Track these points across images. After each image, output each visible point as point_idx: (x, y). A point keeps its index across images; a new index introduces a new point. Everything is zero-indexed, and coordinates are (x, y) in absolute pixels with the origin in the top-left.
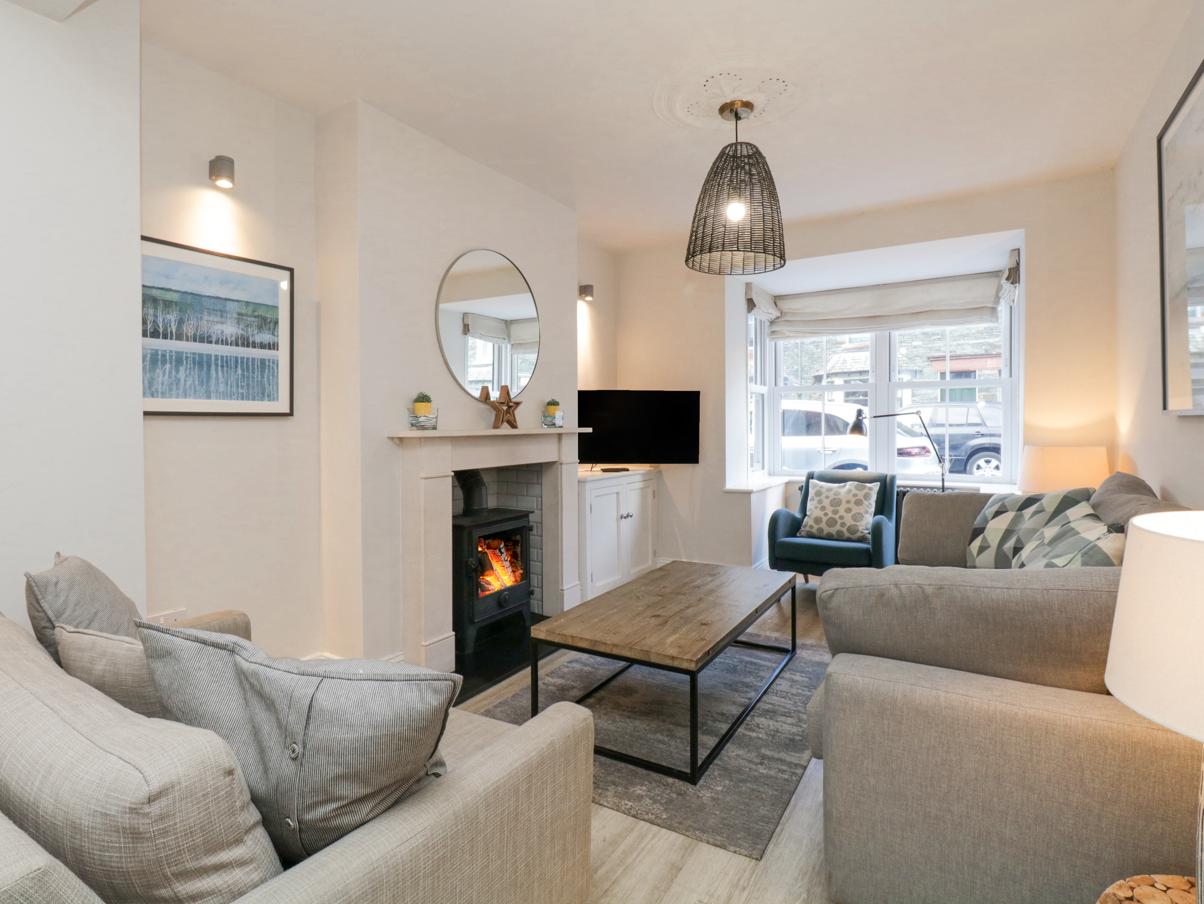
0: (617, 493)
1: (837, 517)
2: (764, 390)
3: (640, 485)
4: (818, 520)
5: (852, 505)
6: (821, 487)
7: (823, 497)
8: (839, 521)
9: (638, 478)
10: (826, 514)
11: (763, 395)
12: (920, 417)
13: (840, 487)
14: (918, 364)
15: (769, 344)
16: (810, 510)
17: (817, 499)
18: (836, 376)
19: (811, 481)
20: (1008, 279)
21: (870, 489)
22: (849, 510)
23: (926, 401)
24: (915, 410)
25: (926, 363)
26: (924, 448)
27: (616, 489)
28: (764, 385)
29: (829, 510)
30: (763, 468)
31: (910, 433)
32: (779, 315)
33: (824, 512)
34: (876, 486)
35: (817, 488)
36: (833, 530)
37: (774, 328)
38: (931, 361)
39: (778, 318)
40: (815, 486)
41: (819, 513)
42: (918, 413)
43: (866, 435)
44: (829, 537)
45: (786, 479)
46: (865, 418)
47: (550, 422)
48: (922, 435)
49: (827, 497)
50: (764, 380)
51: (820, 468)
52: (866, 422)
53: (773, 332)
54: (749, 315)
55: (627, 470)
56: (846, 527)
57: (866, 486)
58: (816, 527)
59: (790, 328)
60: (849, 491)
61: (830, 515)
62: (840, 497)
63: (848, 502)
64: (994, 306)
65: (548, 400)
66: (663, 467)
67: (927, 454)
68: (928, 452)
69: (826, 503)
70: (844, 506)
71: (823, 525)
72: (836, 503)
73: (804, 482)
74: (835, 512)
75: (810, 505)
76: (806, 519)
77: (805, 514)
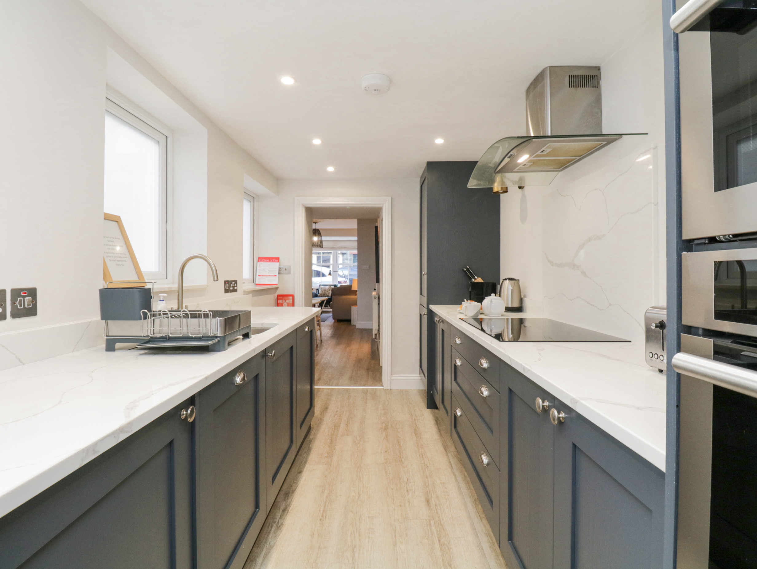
1: (325, 293)
4: (321, 294)
7: (322, 289)
13: (326, 287)
22: (327, 292)
24: (342, 270)
26: (345, 281)
29: (324, 292)
31: (341, 277)
34: (333, 287)
36: (324, 296)
40: (321, 287)
51: (321, 284)
57: (331, 287)
60: (328, 288)
61: (324, 293)
63: (327, 290)
69: (323, 290)
70: (327, 291)
71: (322, 295)
72: (325, 290)
73: (318, 287)
74: (325, 292)
75: (320, 291)
76: (319, 294)
77: (318, 293)
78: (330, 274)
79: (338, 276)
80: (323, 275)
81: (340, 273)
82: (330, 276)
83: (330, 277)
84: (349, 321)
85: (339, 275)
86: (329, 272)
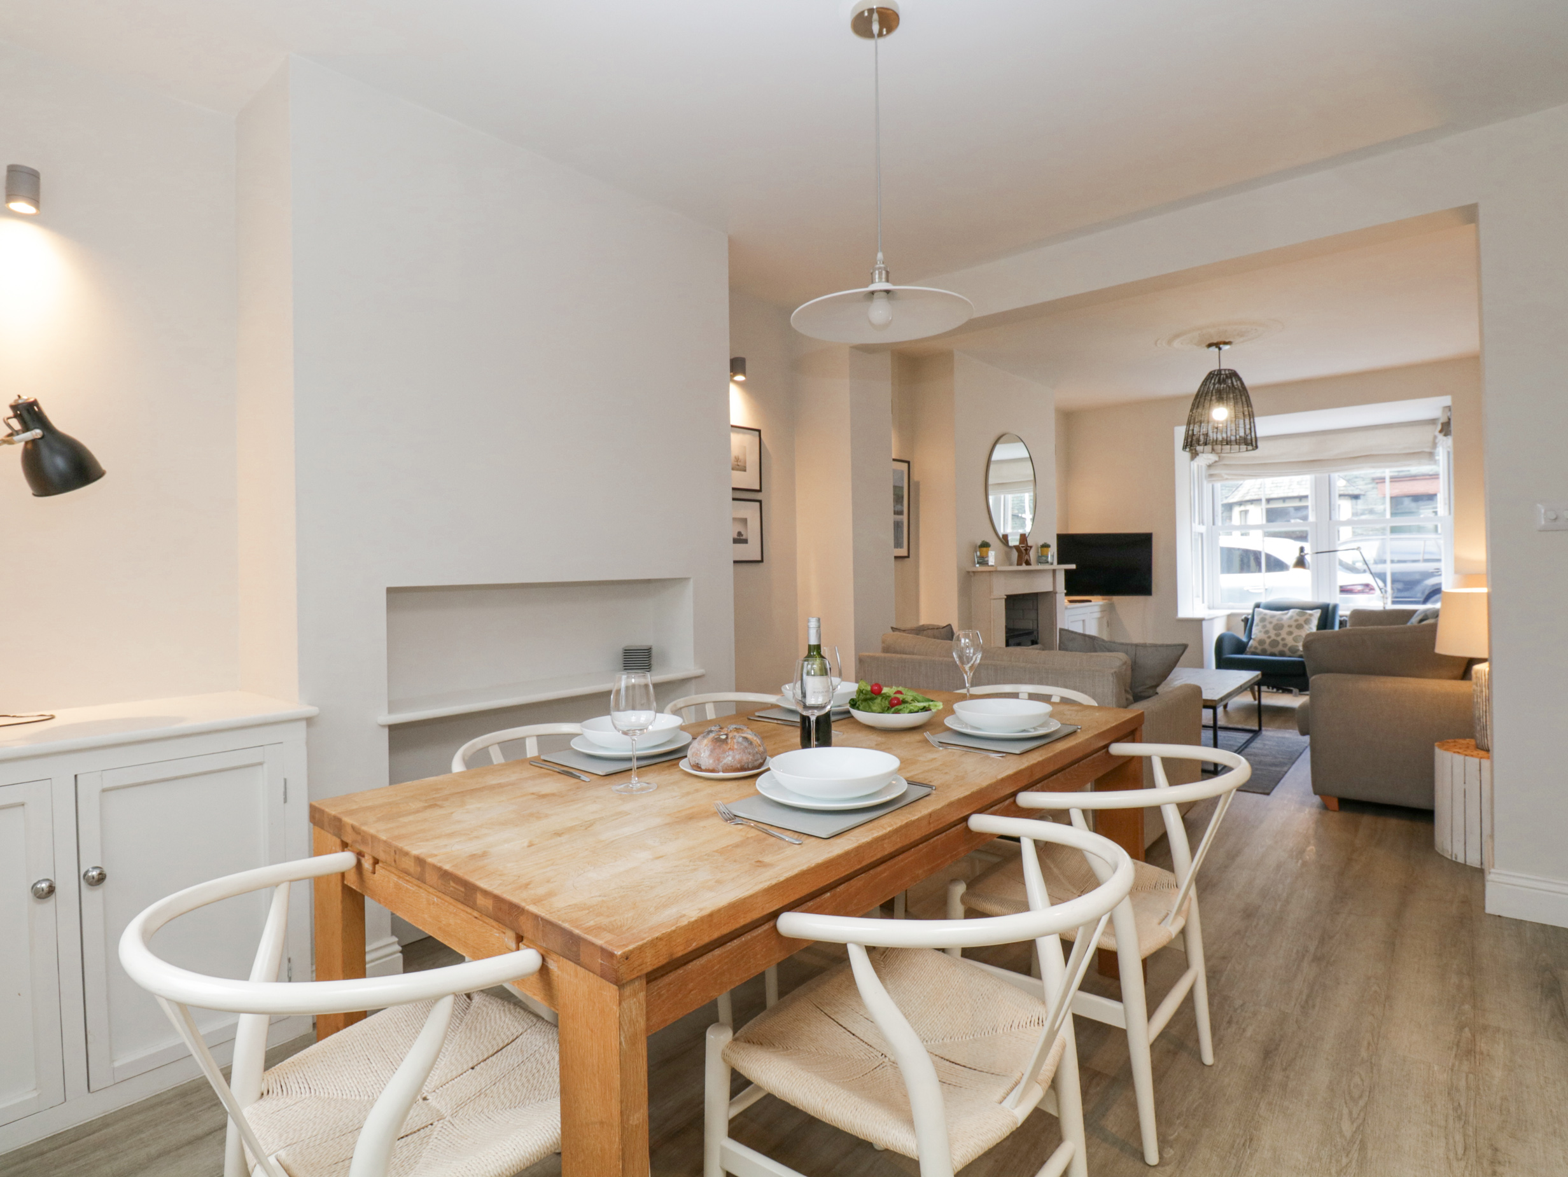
0: (1084, 621)
1: (1279, 639)
2: (1202, 529)
3: (1098, 615)
4: (1261, 642)
5: (1293, 629)
6: (1265, 614)
7: (1267, 623)
8: (1281, 642)
9: (1097, 609)
10: (1269, 637)
11: (1202, 534)
12: (1361, 553)
13: (1283, 614)
14: (1359, 487)
15: (1207, 486)
16: (1255, 634)
17: (1261, 624)
18: (1252, 504)
19: (1257, 609)
20: (1441, 431)
21: (1311, 615)
22: (1290, 633)
23: (1371, 533)
24: (1355, 545)
25: (1371, 486)
26: (1367, 585)
27: (1083, 617)
28: (1203, 524)
29: (1272, 634)
30: (1203, 602)
31: (1351, 569)
32: (1217, 459)
33: (1267, 636)
34: (1317, 614)
35: (1262, 616)
36: (1276, 650)
37: (1212, 472)
38: (1377, 483)
39: (1216, 462)
40: (1260, 613)
41: (1262, 636)
42: (1358, 549)
43: (1309, 568)
44: (1274, 655)
45: (1229, 612)
46: (1307, 554)
47: (1045, 560)
48: (1365, 571)
49: (1271, 623)
50: (1203, 520)
51: (1263, 600)
52: (1308, 558)
53: (1211, 476)
54: (1192, 462)
55: (1090, 601)
56: (1288, 648)
57: (1306, 613)
58: (1260, 648)
59: (1228, 472)
60: (1291, 617)
61: (1273, 637)
62: (1283, 622)
63: (1290, 626)
64: (1432, 451)
65: (1041, 543)
66: (1118, 600)
67: (1372, 591)
68: (1372, 589)
69: (1270, 627)
70: (1286, 629)
71: (1267, 646)
72: (1279, 627)
73: (1251, 611)
74: (1278, 635)
75: (1255, 630)
76: (1251, 642)
77: (1250, 638)
78: (1301, 563)
79: (1338, 567)
80: (1275, 565)
81: (1347, 557)
82: (1300, 570)
83: (1303, 576)
84: (1425, 815)
85: (1341, 564)
86: (1296, 554)
